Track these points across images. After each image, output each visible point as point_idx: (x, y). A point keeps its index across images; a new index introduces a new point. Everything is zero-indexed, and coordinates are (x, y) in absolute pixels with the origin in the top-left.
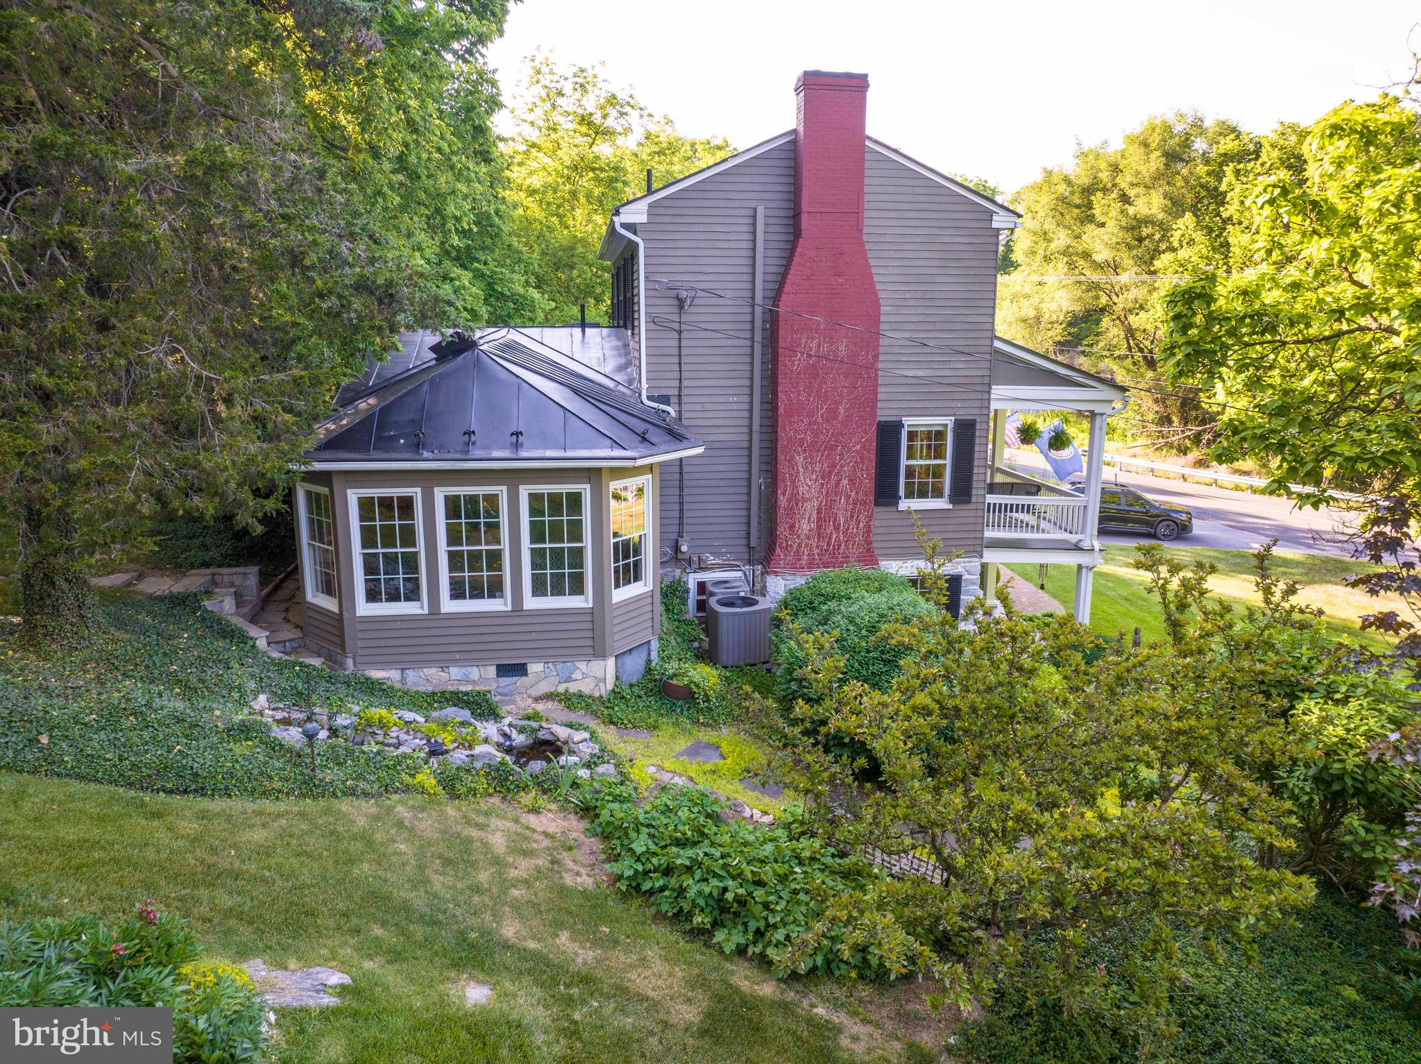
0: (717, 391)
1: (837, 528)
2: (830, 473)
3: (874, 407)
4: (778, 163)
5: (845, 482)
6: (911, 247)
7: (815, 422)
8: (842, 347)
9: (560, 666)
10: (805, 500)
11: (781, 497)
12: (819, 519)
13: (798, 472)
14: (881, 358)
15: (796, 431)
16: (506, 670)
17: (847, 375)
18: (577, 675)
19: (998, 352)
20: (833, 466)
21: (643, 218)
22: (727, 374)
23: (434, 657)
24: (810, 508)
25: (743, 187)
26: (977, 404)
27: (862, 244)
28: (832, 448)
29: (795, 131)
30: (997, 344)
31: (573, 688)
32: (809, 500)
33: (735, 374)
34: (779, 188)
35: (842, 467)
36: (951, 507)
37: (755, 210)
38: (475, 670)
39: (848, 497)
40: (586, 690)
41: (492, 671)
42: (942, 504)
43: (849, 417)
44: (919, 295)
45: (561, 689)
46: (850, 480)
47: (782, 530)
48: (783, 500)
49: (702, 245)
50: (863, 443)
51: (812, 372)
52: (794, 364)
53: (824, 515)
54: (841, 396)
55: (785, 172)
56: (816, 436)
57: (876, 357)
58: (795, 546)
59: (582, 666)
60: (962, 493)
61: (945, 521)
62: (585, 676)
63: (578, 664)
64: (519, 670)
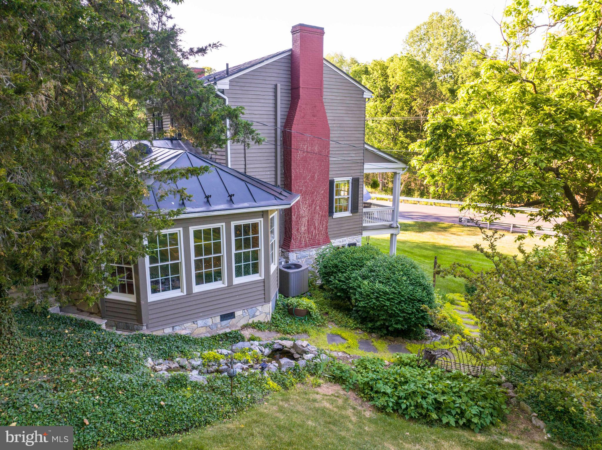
0: (261, 170)
1: (315, 228)
2: (312, 204)
3: (328, 174)
4: (284, 64)
5: (318, 208)
6: (335, 105)
7: (306, 182)
8: (316, 149)
9: (250, 310)
10: (303, 217)
11: (293, 217)
12: (308, 225)
13: (300, 205)
14: (330, 152)
15: (299, 186)
16: (224, 317)
17: (318, 160)
18: (258, 313)
19: (367, 149)
20: (313, 201)
21: (227, 87)
22: (265, 161)
23: (189, 317)
24: (305, 220)
25: (270, 75)
26: (359, 171)
27: (322, 103)
28: (313, 193)
29: (291, 50)
30: (366, 146)
31: (256, 320)
32: (304, 217)
33: (269, 161)
34: (285, 76)
35: (316, 201)
36: (351, 215)
37: (276, 86)
38: (210, 320)
39: (319, 214)
40: (262, 320)
41: (218, 319)
42: (347, 214)
43: (319, 179)
44: (338, 125)
45: (250, 322)
46: (320, 207)
47: (294, 231)
48: (294, 218)
49: (253, 100)
50: (323, 190)
51: (305, 159)
52: (297, 156)
53: (310, 223)
54: (316, 170)
55: (287, 69)
56: (307, 188)
57: (329, 152)
58: (299, 238)
59: (260, 308)
60: (355, 209)
61: (349, 221)
62: (261, 313)
63: (258, 308)
64: (231, 315)
